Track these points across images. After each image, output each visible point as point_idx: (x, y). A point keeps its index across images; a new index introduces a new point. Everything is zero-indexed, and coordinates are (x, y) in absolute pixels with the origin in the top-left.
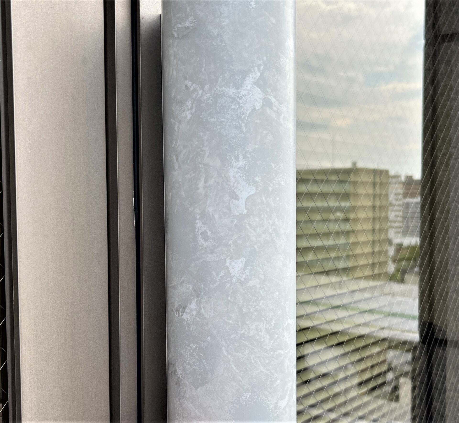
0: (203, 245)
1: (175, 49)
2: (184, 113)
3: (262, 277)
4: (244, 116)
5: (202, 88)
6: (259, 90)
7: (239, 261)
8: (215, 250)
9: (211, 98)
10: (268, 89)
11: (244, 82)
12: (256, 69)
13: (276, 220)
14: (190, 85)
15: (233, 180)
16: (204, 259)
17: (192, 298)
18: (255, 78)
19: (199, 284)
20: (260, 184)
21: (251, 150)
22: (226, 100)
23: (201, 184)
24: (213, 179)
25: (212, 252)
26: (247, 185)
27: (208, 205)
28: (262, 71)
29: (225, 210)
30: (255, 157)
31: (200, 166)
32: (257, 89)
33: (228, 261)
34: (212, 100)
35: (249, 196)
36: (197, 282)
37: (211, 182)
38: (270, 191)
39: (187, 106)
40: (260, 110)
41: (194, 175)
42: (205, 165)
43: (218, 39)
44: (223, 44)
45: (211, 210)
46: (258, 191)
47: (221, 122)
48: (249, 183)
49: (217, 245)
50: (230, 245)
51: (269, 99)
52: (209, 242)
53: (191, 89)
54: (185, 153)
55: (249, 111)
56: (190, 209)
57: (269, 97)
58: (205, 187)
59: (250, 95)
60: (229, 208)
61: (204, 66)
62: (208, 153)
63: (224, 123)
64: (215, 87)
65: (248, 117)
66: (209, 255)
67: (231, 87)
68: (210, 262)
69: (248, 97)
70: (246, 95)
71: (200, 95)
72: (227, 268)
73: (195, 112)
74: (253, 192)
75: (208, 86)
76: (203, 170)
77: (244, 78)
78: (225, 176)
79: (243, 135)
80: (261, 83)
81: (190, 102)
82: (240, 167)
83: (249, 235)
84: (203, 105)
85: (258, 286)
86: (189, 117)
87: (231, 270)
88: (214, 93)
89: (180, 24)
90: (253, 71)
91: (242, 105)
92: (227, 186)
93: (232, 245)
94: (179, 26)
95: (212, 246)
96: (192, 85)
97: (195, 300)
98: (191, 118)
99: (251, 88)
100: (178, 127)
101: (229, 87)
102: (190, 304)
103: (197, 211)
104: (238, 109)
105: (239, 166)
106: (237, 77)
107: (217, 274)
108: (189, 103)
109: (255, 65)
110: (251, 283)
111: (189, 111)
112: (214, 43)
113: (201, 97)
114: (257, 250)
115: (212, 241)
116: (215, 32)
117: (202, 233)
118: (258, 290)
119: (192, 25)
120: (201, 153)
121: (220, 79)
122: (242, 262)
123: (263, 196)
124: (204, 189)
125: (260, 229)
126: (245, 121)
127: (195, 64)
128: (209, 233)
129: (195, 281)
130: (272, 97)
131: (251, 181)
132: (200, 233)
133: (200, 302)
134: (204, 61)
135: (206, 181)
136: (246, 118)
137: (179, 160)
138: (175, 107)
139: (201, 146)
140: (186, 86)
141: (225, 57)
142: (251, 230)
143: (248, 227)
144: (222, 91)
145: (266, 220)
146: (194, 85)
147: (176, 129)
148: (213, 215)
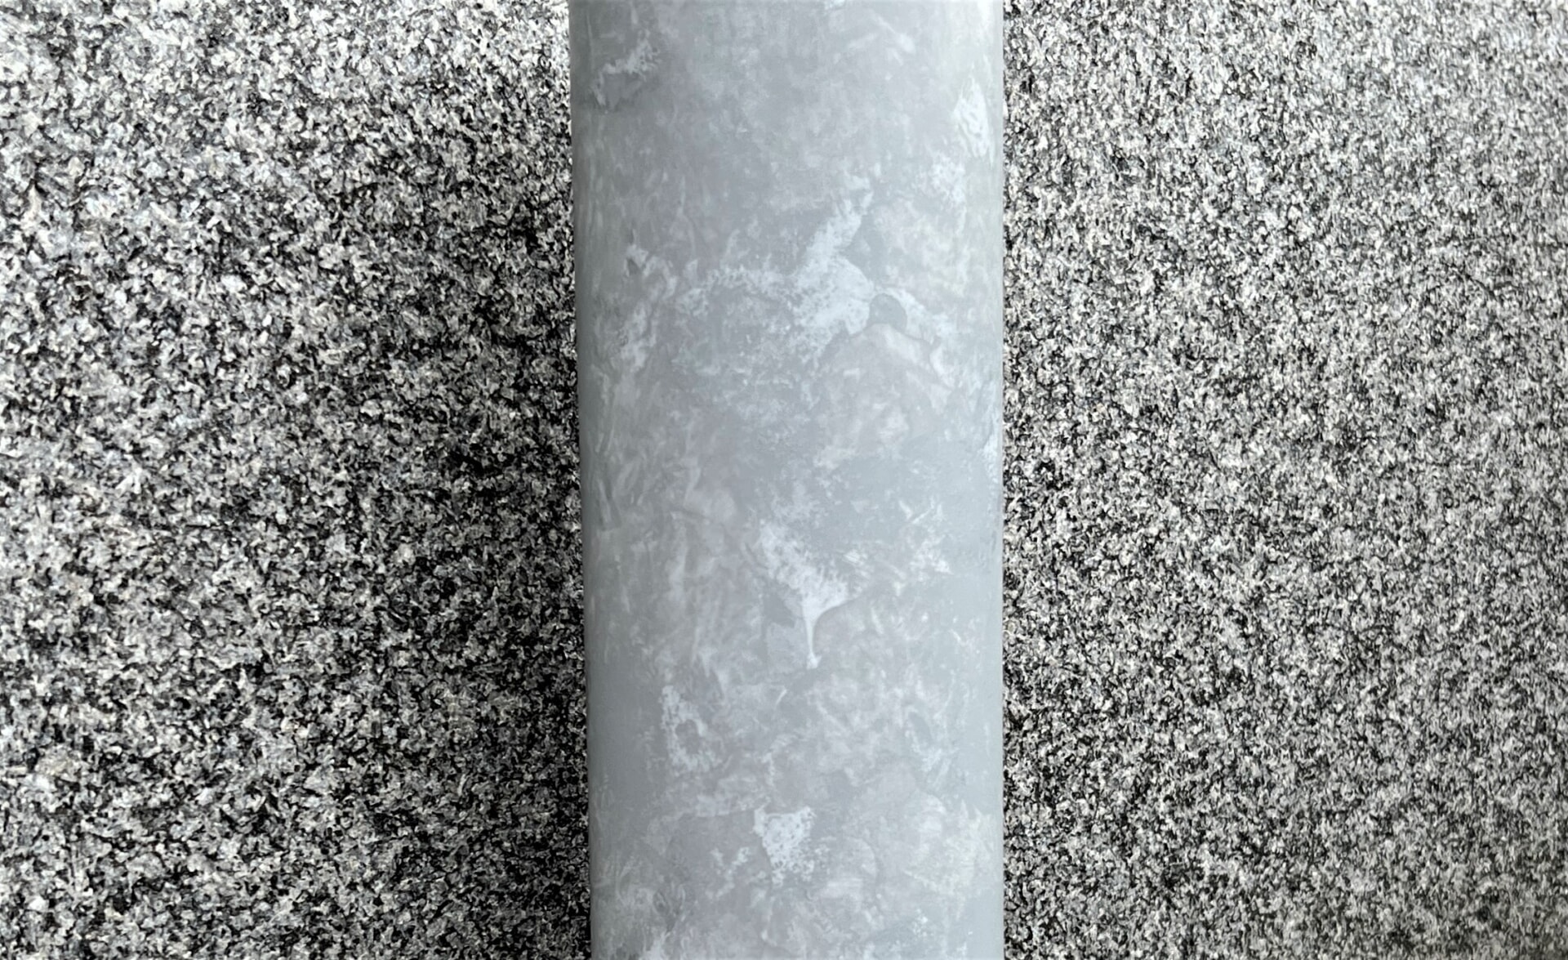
0: (682, 767)
1: (600, 144)
2: (626, 348)
3: (872, 869)
4: (808, 357)
5: (679, 270)
6: (857, 271)
7: (796, 818)
8: (722, 783)
9: (705, 303)
10: (888, 268)
11: (809, 249)
12: (848, 205)
13: (919, 686)
14: (643, 259)
15: (773, 560)
16: (689, 811)
17: (654, 929)
18: (843, 235)
19: (673, 885)
20: (864, 574)
21: (831, 466)
22: (752, 309)
23: (677, 572)
24: (712, 560)
25: (711, 789)
26: (821, 578)
27: (697, 639)
28: (869, 209)
29: (749, 657)
30: (847, 485)
31: (674, 516)
32: (854, 271)
33: (760, 816)
34: (707, 308)
35: (825, 613)
36: (668, 880)
37: (707, 567)
38: (898, 593)
39: (635, 326)
40: (863, 337)
41: (655, 543)
42: (689, 513)
43: (725, 112)
44: (742, 130)
45: (706, 655)
46: (855, 596)
47: (738, 378)
48: (827, 570)
49: (726, 766)
50: (764, 768)
51: (891, 297)
52: (701, 758)
53: (646, 273)
54: (631, 475)
55: (827, 342)
56: (645, 651)
57: (892, 292)
58: (688, 584)
59: (829, 290)
60: (761, 650)
61: (683, 200)
62: (695, 474)
63: (745, 382)
64: (718, 267)
65: (819, 360)
66: (702, 798)
67: (766, 265)
68: (705, 819)
69: (822, 296)
70: (814, 291)
71: (671, 293)
72: (757, 840)
73: (659, 345)
74: (838, 600)
75: (695, 262)
76: (682, 531)
77: (807, 237)
78: (749, 549)
79: (807, 420)
80: (865, 248)
81: (643, 314)
82: (797, 521)
83: (828, 734)
84: (681, 323)
85: (857, 897)
86: (640, 361)
87: (771, 848)
88: (714, 287)
89: (613, 64)
90: (837, 212)
91: (803, 322)
92: (755, 581)
93: (772, 768)
94: (611, 69)
95: (712, 769)
96: (648, 259)
97: (663, 936)
98: (646, 362)
99: (830, 266)
100: (611, 391)
101: (760, 267)
102: (648, 949)
103: (667, 658)
104: (787, 336)
105: (794, 516)
106: (784, 233)
107: (729, 857)
108: (639, 318)
109: (842, 191)
110: (834, 888)
111: (641, 343)
112: (712, 126)
113: (673, 298)
114: (855, 783)
115: (709, 753)
116: (715, 88)
117: (683, 728)
118: (857, 910)
119: (645, 68)
120: (677, 474)
121: (732, 242)
122: (803, 821)
123: (873, 611)
124: (686, 590)
125: (862, 717)
126: (813, 374)
127: (657, 194)
128: (702, 728)
129: (661, 879)
130: (903, 292)
131: (832, 563)
132: (673, 728)
133: (678, 943)
134: (683, 183)
135: (691, 565)
136: (816, 365)
137: (614, 495)
138: (602, 328)
139: (676, 454)
140: (631, 262)
141: (747, 171)
142: (834, 720)
143: (823, 710)
144: (739, 278)
145: (882, 687)
146: (654, 260)
147: (605, 397)
148: (712, 671)
